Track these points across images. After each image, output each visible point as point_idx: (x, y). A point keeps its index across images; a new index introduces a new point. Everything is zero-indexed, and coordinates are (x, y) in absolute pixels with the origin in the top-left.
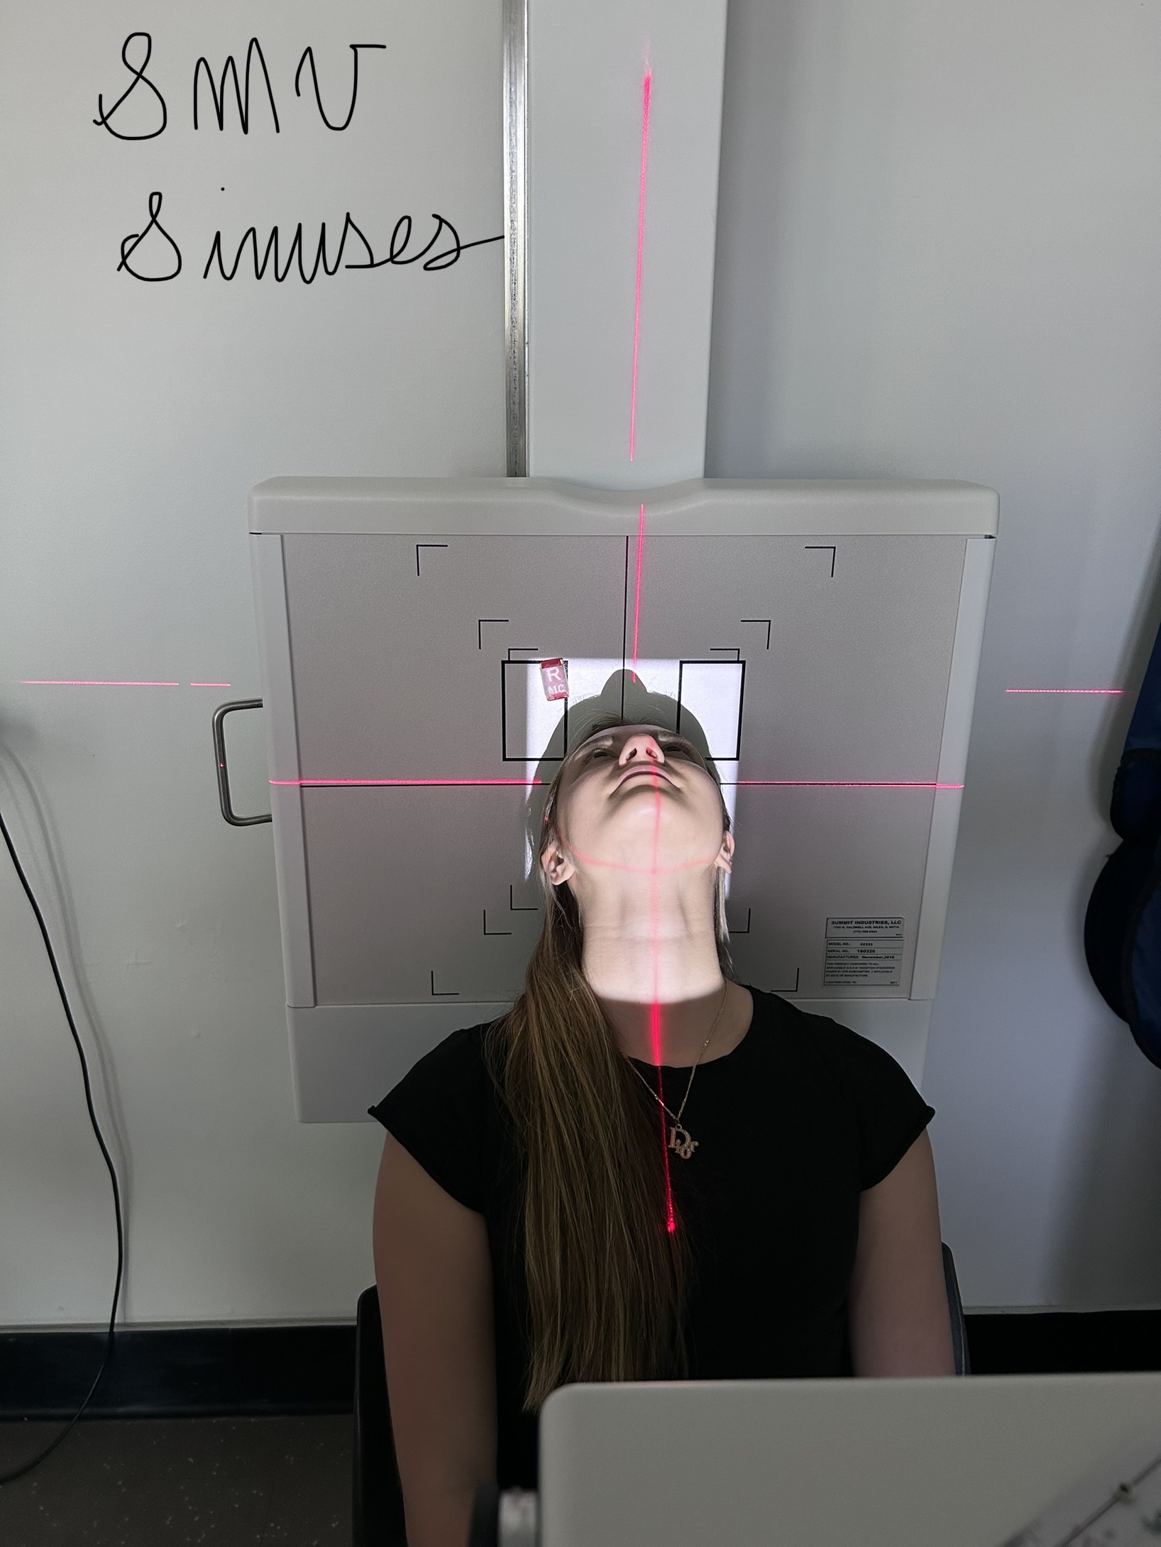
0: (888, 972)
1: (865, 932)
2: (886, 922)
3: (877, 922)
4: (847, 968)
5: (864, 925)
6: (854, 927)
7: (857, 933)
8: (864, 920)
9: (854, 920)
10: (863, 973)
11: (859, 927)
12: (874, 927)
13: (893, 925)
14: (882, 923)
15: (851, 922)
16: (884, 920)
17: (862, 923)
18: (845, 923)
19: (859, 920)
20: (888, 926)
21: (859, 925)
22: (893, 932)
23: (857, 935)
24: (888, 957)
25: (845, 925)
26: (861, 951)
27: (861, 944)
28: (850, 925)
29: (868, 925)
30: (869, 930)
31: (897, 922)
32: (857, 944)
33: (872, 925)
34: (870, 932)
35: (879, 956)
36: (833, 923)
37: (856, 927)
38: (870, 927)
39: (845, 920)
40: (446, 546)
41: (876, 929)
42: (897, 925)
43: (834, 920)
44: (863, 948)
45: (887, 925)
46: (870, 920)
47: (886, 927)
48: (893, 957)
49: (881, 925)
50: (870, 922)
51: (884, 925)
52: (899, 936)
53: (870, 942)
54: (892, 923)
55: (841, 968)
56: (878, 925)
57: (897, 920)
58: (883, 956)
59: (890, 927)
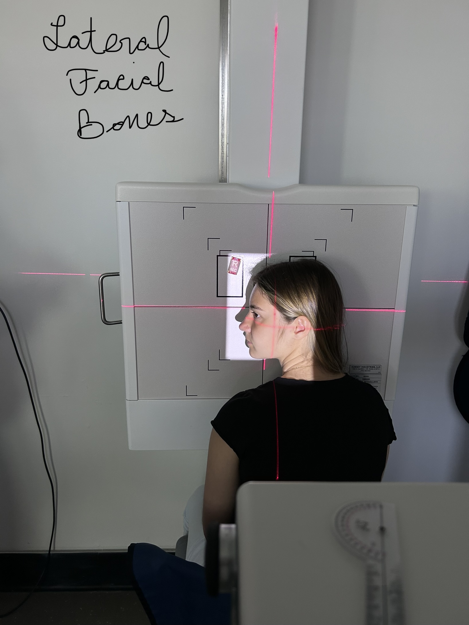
1: (366, 371)
2: (374, 367)
3: (370, 367)
5: (365, 368)
6: (361, 369)
7: (362, 372)
9: (361, 366)
12: (369, 369)
13: (377, 368)
14: (373, 367)
16: (374, 366)
17: (364, 367)
18: (357, 367)
19: (363, 366)
21: (363, 368)
22: (377, 371)
24: (375, 382)
25: (357, 368)
26: (364, 379)
28: (359, 368)
29: (367, 368)
30: (367, 370)
31: (379, 367)
32: (362, 376)
33: (368, 368)
34: (368, 371)
35: (371, 381)
36: (352, 367)
38: (368, 369)
40: (195, 207)
41: (370, 370)
42: (379, 368)
43: (353, 366)
45: (374, 368)
46: (367, 366)
48: (377, 382)
49: (372, 368)
50: (368, 367)
51: (373, 368)
52: (380, 373)
53: (368, 375)
56: (371, 368)
57: (379, 366)
58: (373, 381)
59: (376, 369)
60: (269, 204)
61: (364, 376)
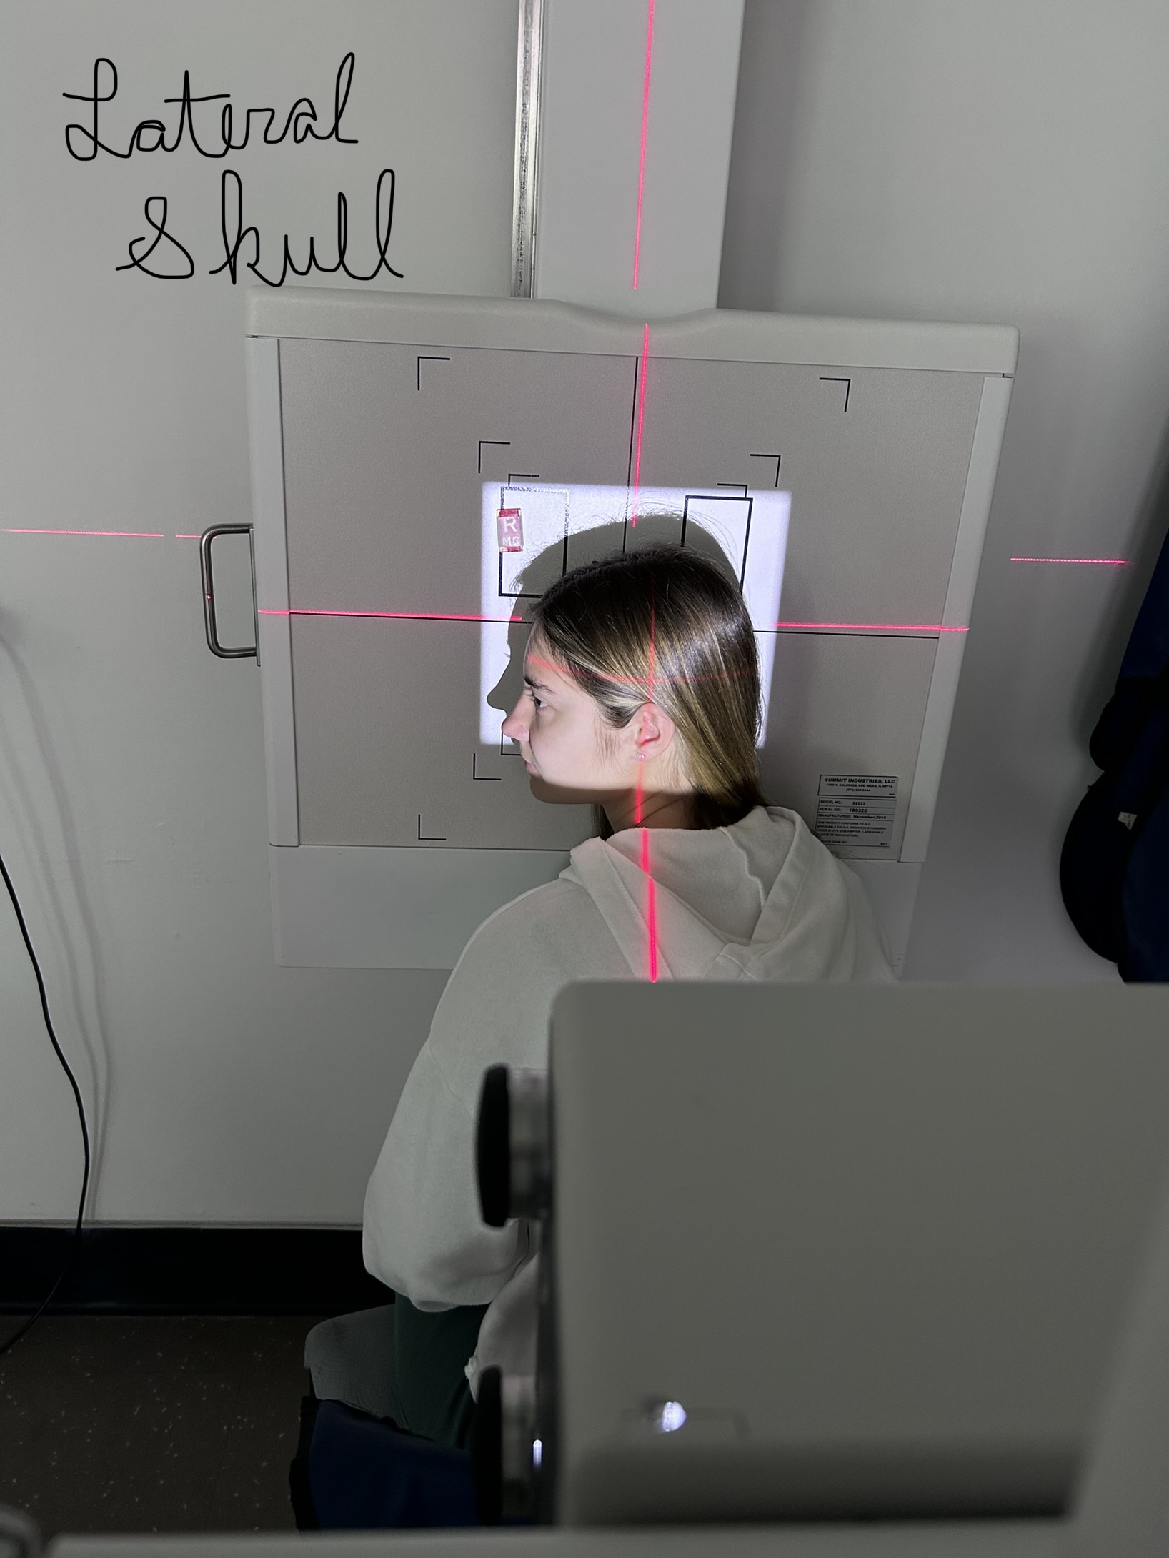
0: (879, 832)
1: (859, 790)
2: (880, 781)
3: (871, 781)
4: (838, 827)
5: (858, 783)
6: (847, 785)
8: (858, 778)
9: (849, 778)
10: (854, 833)
11: (852, 785)
12: (868, 786)
13: (887, 784)
14: (876, 781)
15: (845, 780)
16: (878, 779)
17: (856, 781)
18: (839, 780)
19: (853, 778)
20: (882, 785)
21: (852, 783)
22: (887, 792)
23: (850, 793)
24: (880, 817)
25: (839, 783)
26: (853, 810)
27: (854, 803)
28: (842, 783)
29: (862, 783)
30: (862, 788)
31: (892, 781)
32: (849, 803)
33: (866, 784)
34: (863, 790)
35: (870, 816)
36: (826, 780)
37: (849, 785)
38: (864, 786)
39: (839, 778)
40: (449, 359)
41: (870, 788)
42: (891, 784)
43: (826, 777)
44: (857, 807)
45: (880, 784)
46: (863, 778)
47: (880, 786)
48: (885, 818)
49: (875, 784)
50: (864, 781)
52: (892, 796)
53: (863, 801)
54: (886, 782)
55: (832, 827)
56: (871, 784)
58: (875, 816)
59: (884, 786)
60: (637, 358)
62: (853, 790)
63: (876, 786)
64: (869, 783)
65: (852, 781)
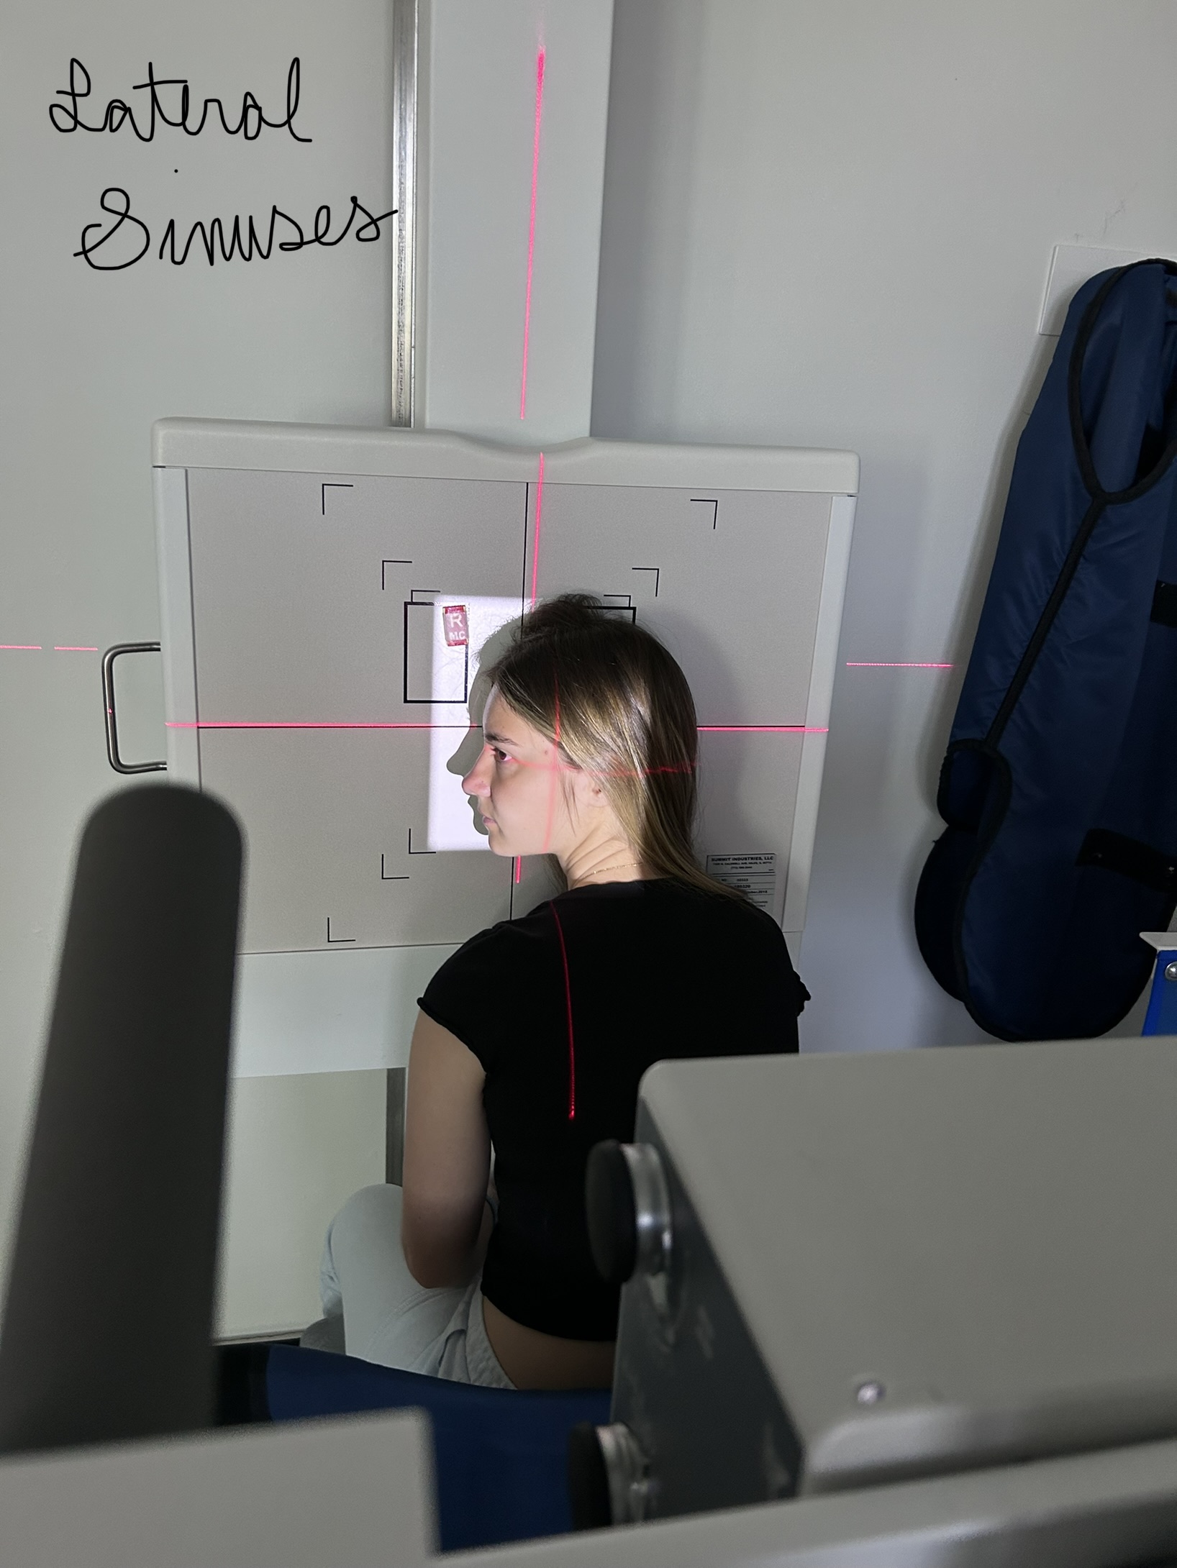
1: (742, 868)
2: (760, 858)
3: (752, 859)
5: (741, 861)
6: (731, 864)
7: (733, 869)
8: (740, 857)
9: (731, 857)
11: (736, 864)
12: (750, 863)
13: (765, 861)
14: (757, 859)
15: (729, 859)
16: (759, 856)
17: (739, 859)
18: (724, 860)
19: (736, 857)
20: (762, 862)
21: (736, 862)
22: (766, 868)
23: (734, 871)
24: (761, 892)
25: (724, 862)
28: (727, 862)
29: (744, 861)
30: (744, 866)
31: (770, 858)
33: (747, 861)
34: (747, 867)
36: (713, 860)
37: (733, 864)
38: (746, 863)
39: (724, 857)
40: (354, 486)
41: (751, 866)
42: (770, 861)
43: (714, 857)
45: (760, 861)
46: (744, 857)
47: (760, 863)
48: (766, 892)
49: (755, 861)
50: (746, 859)
51: (758, 861)
52: (771, 872)
53: (747, 877)
54: (765, 859)
56: (753, 861)
57: (770, 856)
58: (758, 891)
59: (764, 863)
60: (527, 483)
61: (738, 880)
62: (737, 868)
63: (756, 863)
64: (750, 861)
65: (736, 859)
